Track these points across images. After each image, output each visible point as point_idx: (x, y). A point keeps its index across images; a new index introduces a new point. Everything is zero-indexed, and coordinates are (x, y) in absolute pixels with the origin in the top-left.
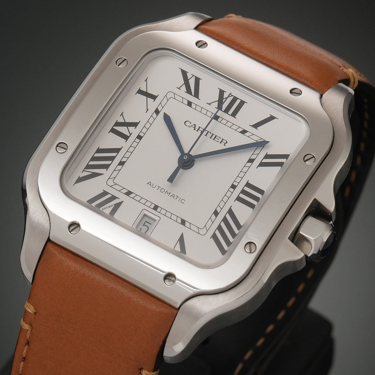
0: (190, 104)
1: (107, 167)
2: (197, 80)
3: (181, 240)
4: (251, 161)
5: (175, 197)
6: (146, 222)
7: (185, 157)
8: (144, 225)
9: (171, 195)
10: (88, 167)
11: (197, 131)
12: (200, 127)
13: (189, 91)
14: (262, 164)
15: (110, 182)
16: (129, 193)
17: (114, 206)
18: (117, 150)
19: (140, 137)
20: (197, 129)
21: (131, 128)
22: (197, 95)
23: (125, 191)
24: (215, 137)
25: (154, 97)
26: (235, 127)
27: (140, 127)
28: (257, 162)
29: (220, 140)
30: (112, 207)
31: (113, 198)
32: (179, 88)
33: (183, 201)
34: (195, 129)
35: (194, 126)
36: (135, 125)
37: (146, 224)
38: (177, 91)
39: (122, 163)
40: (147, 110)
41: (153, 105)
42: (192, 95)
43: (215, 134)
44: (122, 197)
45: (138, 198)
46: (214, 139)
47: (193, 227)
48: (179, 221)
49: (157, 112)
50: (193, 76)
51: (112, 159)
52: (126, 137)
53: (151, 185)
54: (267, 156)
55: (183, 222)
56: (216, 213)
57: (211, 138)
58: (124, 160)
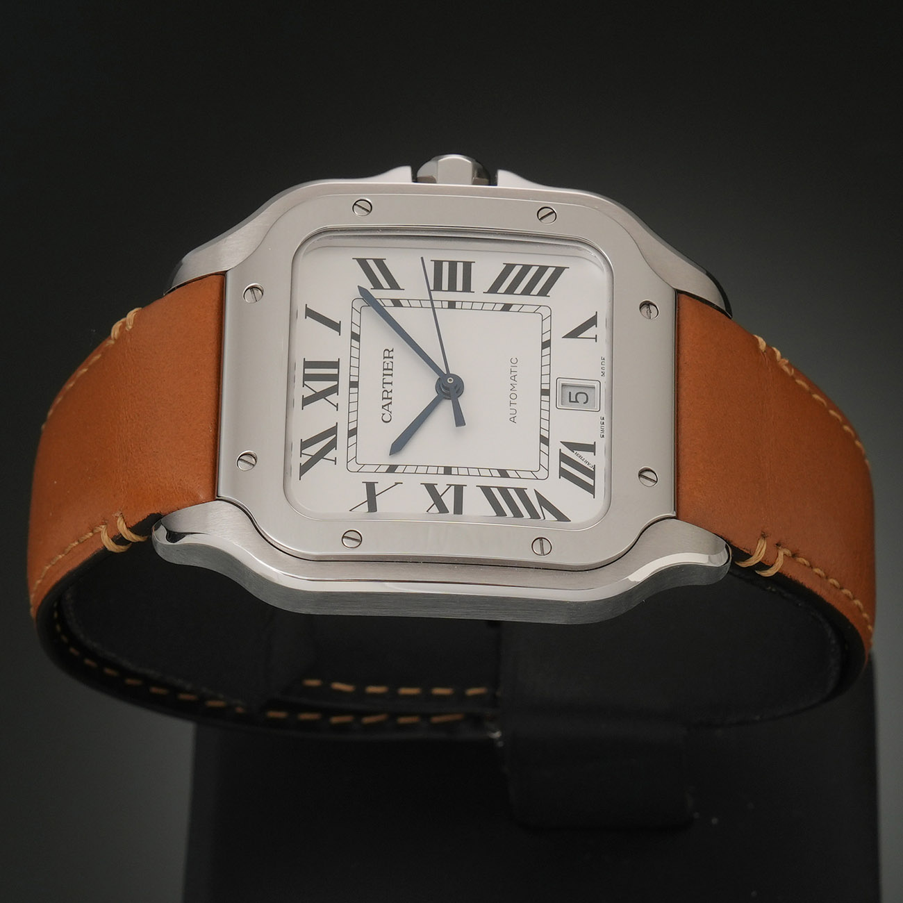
0: (353, 433)
1: (521, 492)
2: (305, 445)
3: (574, 334)
4: (397, 303)
5: (513, 374)
6: (570, 401)
7: (450, 380)
8: (577, 401)
9: (513, 382)
10: (534, 515)
11: (391, 399)
12: (383, 398)
13: (333, 445)
14: (394, 285)
15: (542, 474)
16: (544, 440)
17: (575, 452)
18: (487, 490)
19: (448, 471)
20: (389, 401)
21: (440, 489)
22: (333, 431)
23: (544, 447)
24: (388, 369)
25: (370, 487)
26: (355, 353)
27: (430, 480)
28: (395, 294)
29: (388, 360)
30: (578, 452)
31: (563, 458)
32: (335, 461)
33: (514, 361)
34: (391, 403)
35: (386, 408)
36: (431, 488)
37: (573, 399)
38: (342, 461)
39: (503, 473)
40: (396, 484)
41: (383, 481)
42: (335, 439)
43: (382, 372)
44: (556, 447)
45: (545, 424)
46: (392, 370)
47: (546, 328)
48: (546, 351)
49: (392, 469)
50: (301, 453)
51: (504, 491)
52: (459, 490)
53: (514, 416)
54: (377, 285)
55: (546, 344)
56: (507, 307)
57: (392, 375)
58: (496, 473)
